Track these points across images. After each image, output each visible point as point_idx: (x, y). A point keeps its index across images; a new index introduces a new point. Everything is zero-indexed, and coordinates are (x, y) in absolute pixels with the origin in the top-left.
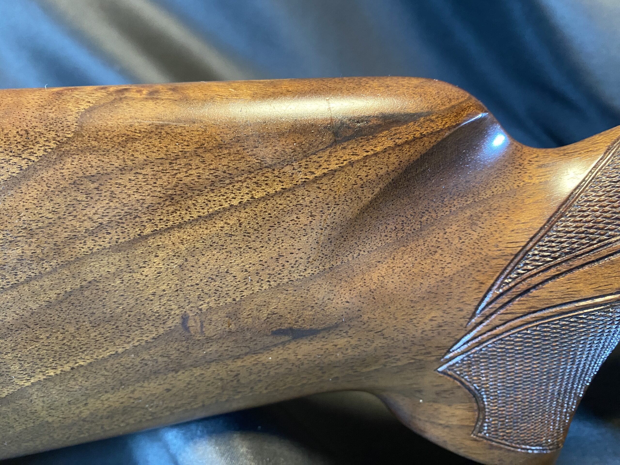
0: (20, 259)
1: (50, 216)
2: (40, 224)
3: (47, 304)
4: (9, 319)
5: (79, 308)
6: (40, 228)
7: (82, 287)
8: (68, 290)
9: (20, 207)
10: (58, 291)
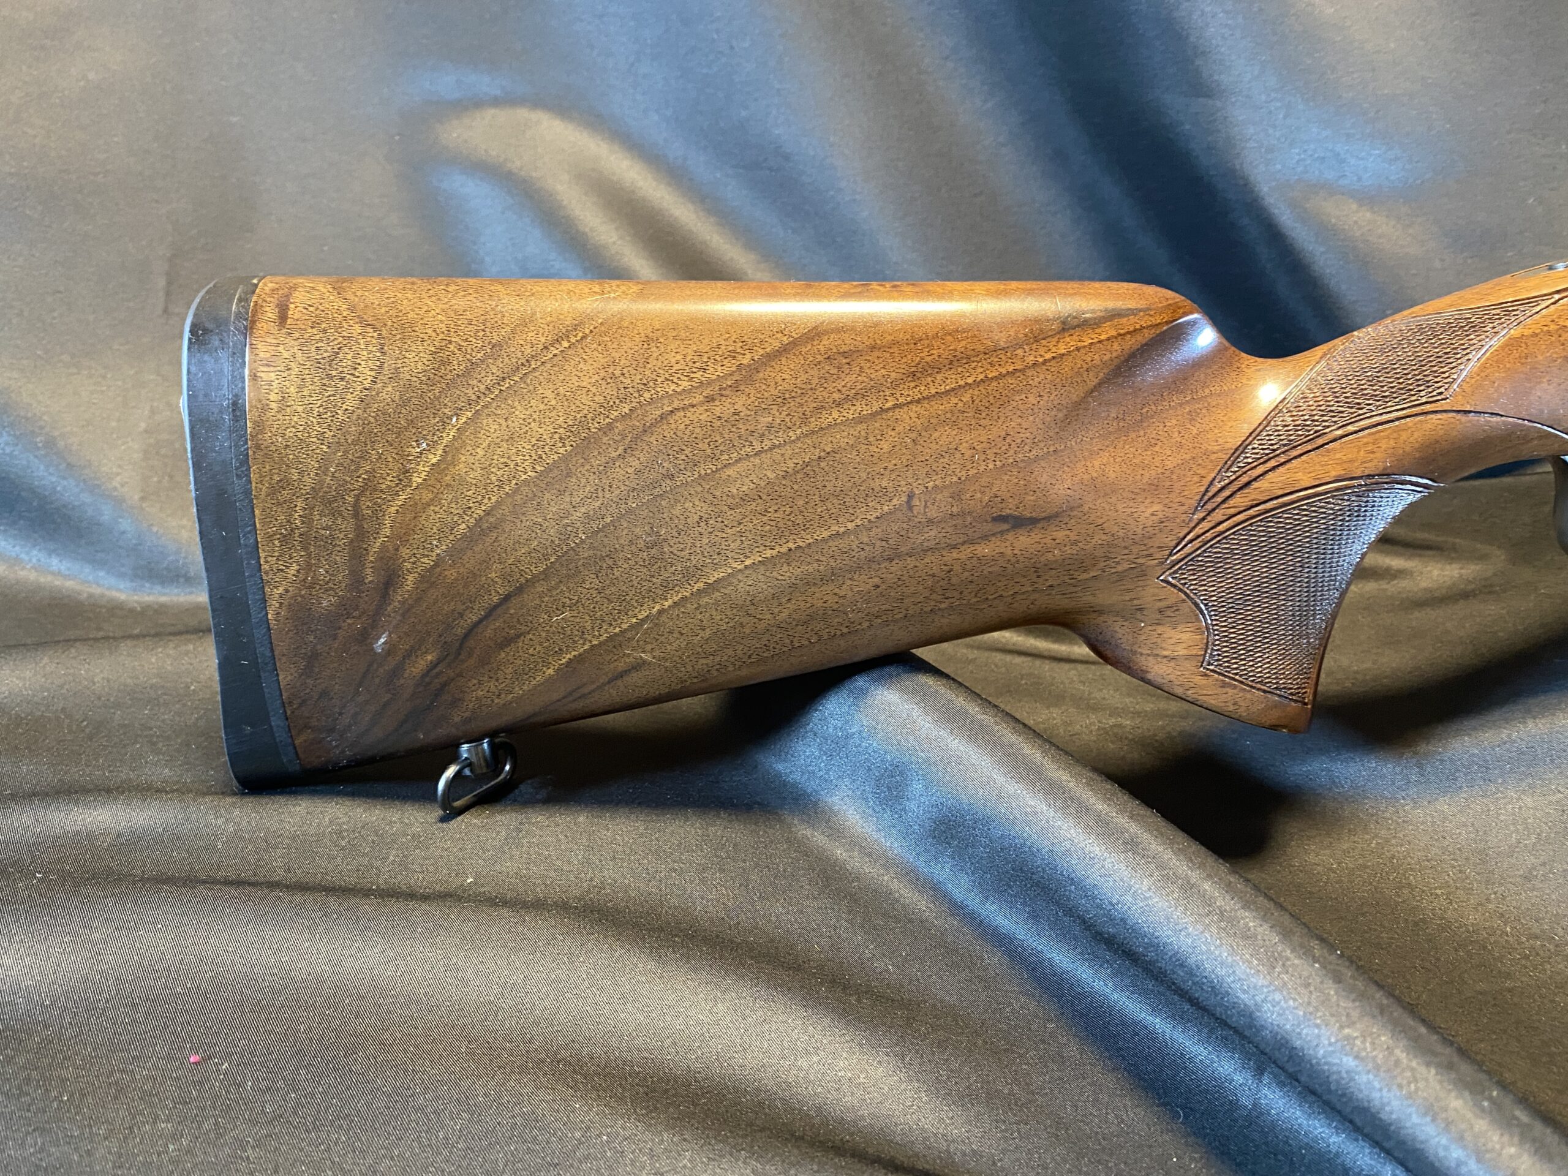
0: (770, 427)
1: (804, 386)
2: (793, 394)
3: (784, 473)
4: (745, 488)
5: (812, 480)
6: (793, 397)
7: (820, 457)
8: (807, 460)
9: (778, 377)
10: (796, 461)
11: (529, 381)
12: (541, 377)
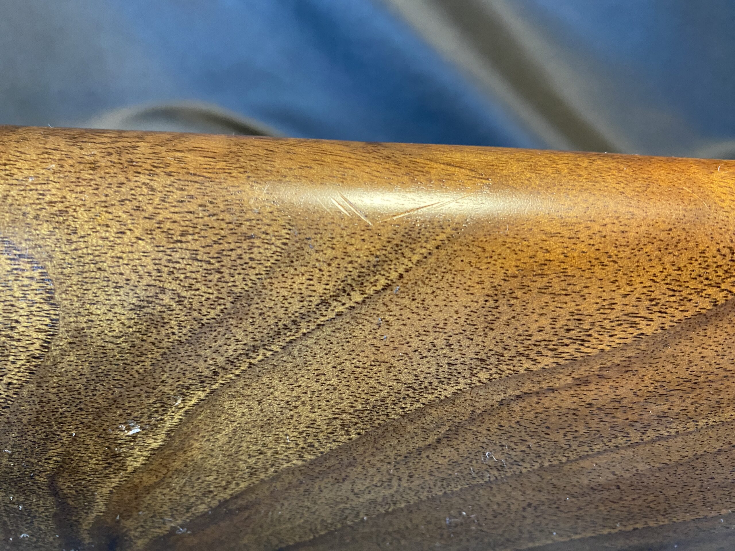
0: (661, 416)
1: (731, 367)
3: (661, 466)
4: (600, 479)
5: (698, 472)
6: (709, 381)
8: (700, 452)
10: (685, 454)
11: (296, 353)
12: (316, 348)
